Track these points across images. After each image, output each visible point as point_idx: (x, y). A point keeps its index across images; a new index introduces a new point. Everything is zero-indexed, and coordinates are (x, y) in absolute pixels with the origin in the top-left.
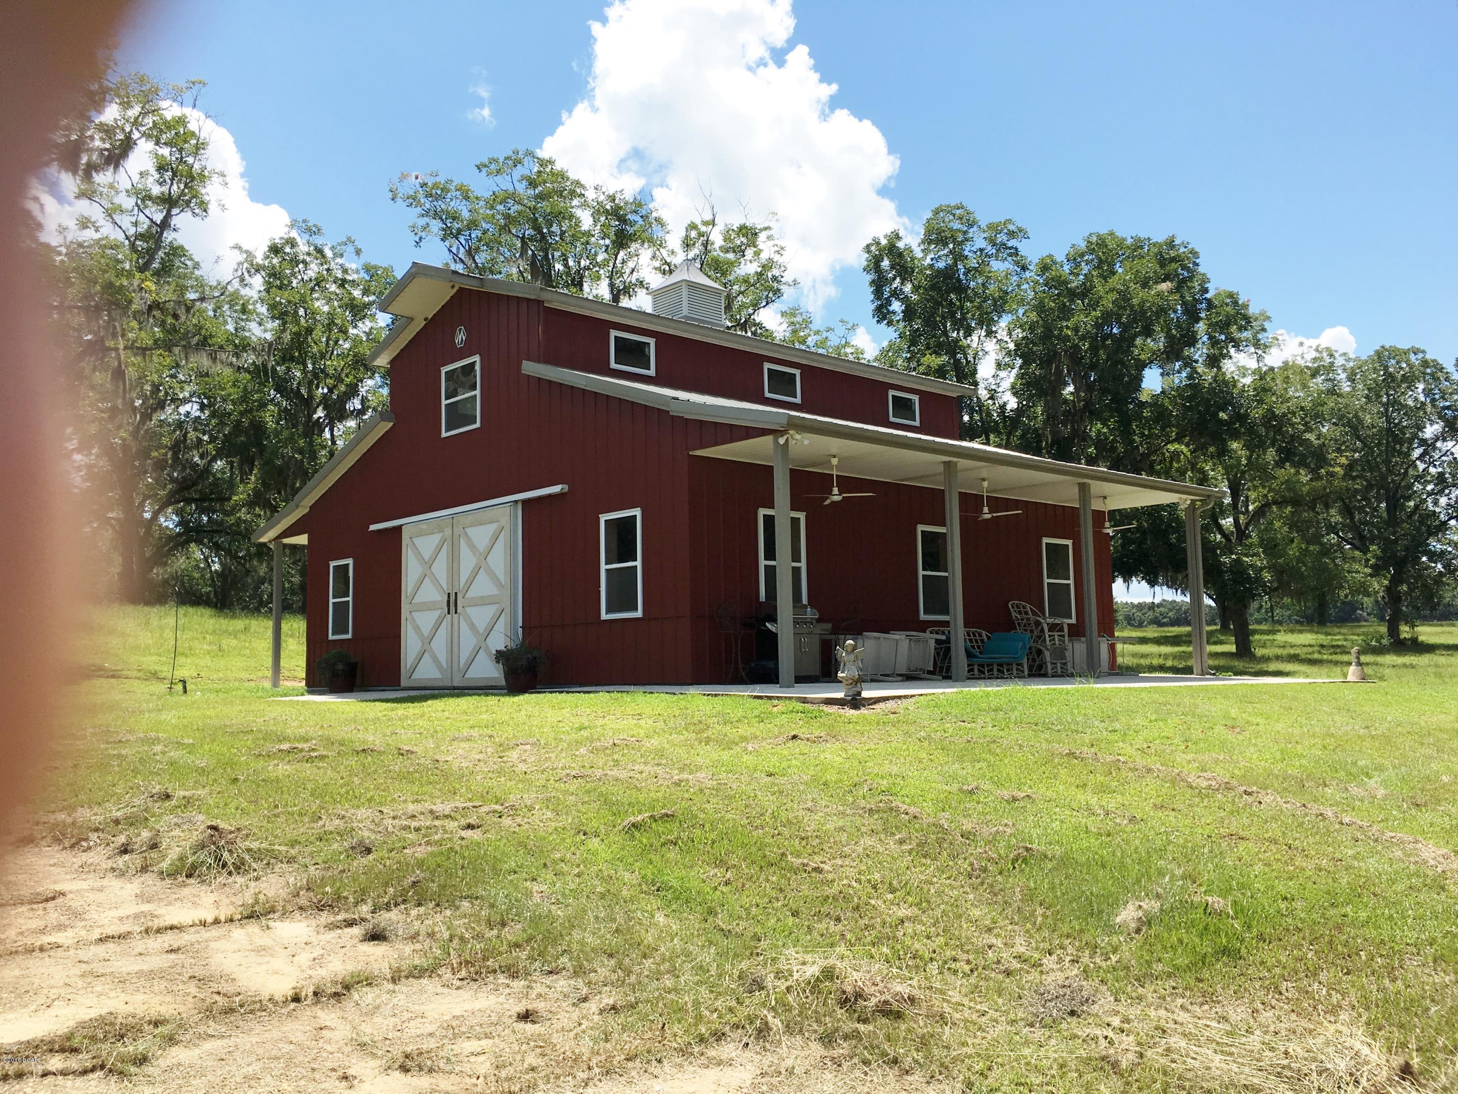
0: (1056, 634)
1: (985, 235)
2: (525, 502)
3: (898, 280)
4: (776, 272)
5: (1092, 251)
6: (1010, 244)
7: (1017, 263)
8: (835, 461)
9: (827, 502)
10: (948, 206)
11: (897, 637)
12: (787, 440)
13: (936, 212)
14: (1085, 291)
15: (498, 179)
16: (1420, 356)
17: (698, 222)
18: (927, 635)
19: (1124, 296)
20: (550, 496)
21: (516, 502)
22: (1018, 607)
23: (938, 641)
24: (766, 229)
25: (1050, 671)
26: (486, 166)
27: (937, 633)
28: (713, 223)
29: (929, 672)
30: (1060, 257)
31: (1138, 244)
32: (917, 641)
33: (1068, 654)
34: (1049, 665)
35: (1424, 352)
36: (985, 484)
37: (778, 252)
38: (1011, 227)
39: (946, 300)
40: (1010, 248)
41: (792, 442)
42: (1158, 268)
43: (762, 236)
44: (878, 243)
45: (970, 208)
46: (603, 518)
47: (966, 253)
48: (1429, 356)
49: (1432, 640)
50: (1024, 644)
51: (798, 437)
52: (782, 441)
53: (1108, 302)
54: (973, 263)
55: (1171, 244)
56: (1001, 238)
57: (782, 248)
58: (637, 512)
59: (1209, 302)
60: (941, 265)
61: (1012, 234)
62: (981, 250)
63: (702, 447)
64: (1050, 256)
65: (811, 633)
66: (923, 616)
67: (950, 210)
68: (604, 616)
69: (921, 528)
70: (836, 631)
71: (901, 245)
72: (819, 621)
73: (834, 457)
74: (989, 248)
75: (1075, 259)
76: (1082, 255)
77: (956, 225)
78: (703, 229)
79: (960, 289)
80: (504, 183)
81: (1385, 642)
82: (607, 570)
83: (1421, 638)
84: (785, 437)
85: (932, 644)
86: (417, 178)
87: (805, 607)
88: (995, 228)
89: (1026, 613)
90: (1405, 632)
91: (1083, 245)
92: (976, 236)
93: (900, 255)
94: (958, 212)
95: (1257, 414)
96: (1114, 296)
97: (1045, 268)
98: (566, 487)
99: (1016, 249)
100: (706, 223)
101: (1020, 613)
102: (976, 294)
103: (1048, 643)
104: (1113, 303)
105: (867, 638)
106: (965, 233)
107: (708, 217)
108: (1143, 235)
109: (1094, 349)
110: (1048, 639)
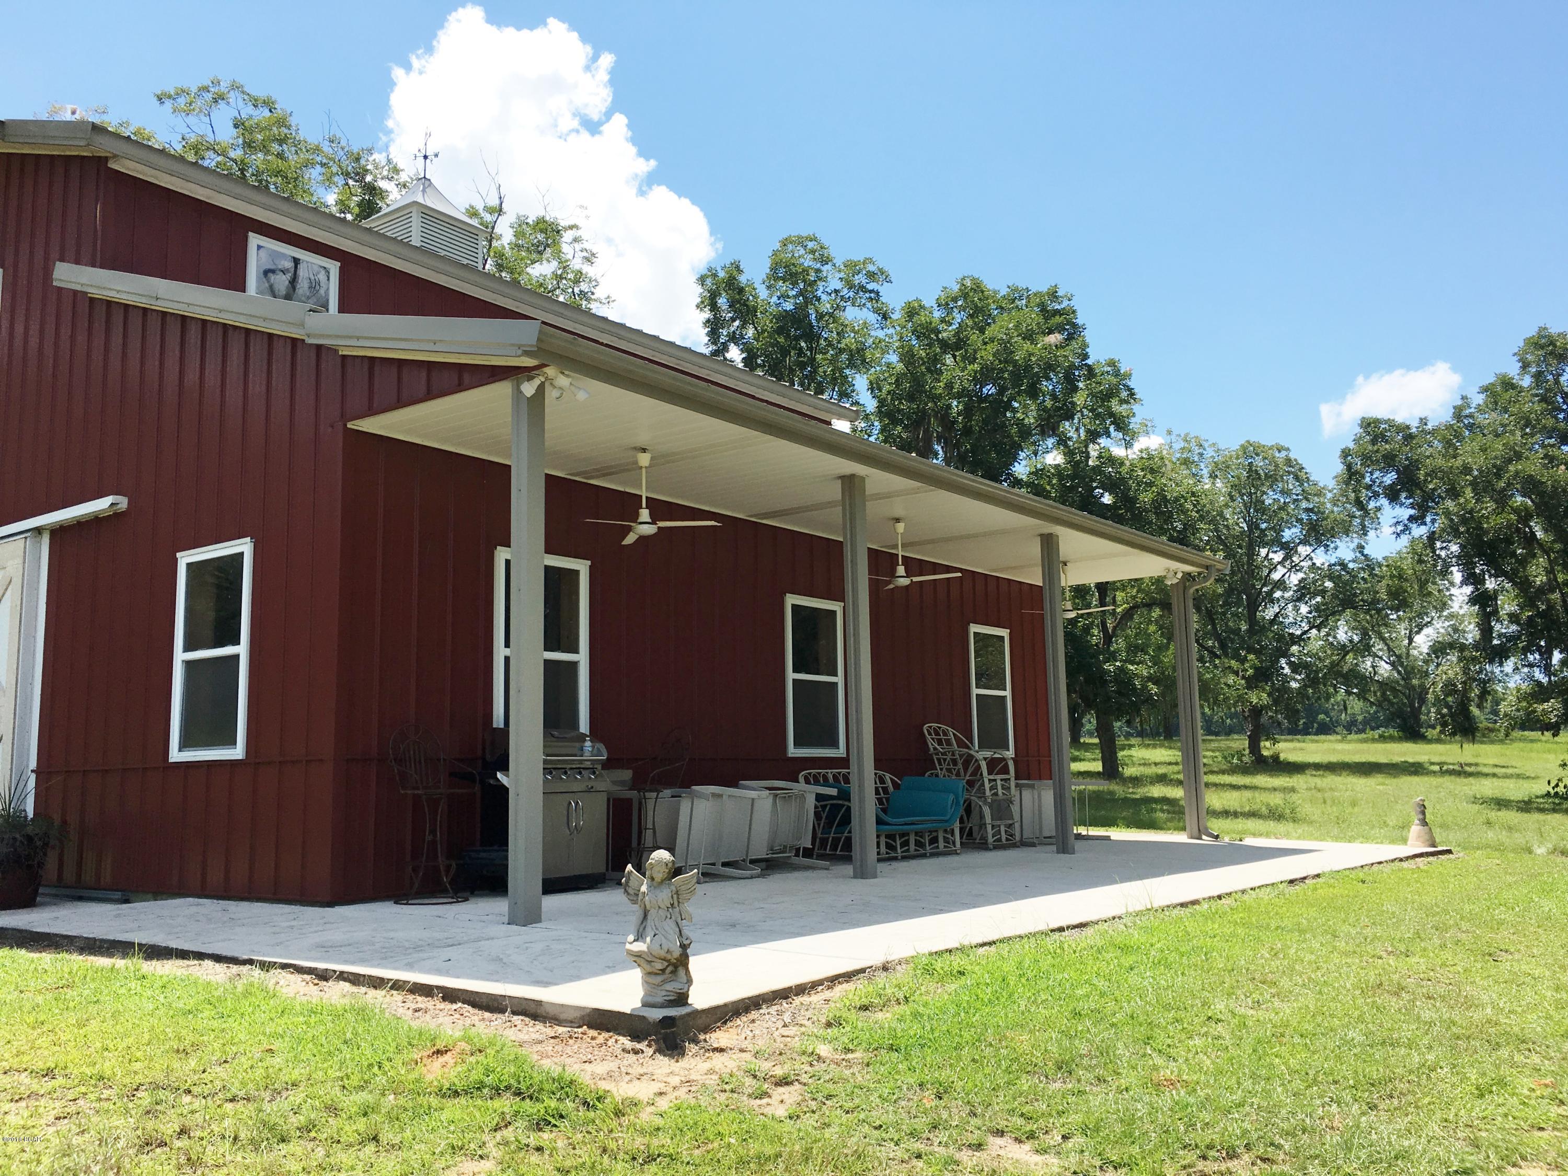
0: (999, 777)
1: (842, 275)
2: (59, 533)
3: (737, 323)
4: (584, 287)
5: (965, 296)
6: (870, 287)
7: (876, 311)
8: (644, 460)
9: (630, 539)
10: (799, 237)
11: (753, 794)
12: (541, 389)
13: (784, 243)
14: (958, 344)
15: (191, 120)
16: (1284, 454)
17: (480, 207)
18: (800, 786)
19: (1006, 350)
20: (96, 521)
21: (38, 531)
22: (937, 734)
23: (819, 797)
24: (571, 227)
25: (991, 840)
26: (170, 97)
27: (817, 782)
28: (500, 211)
29: (808, 853)
30: (929, 301)
31: (1015, 296)
32: (787, 799)
33: (1015, 809)
34: (989, 827)
35: (1288, 449)
36: (901, 527)
37: (588, 260)
38: (871, 268)
39: (795, 348)
40: (871, 291)
41: (551, 394)
42: (1042, 321)
43: (568, 236)
44: (715, 275)
45: (826, 243)
46: (185, 559)
47: (819, 293)
48: (1292, 456)
49: (1293, 757)
50: (957, 798)
51: (563, 381)
52: (529, 389)
53: (987, 354)
54: (826, 307)
55: (1053, 295)
56: (860, 279)
57: (593, 255)
58: (244, 547)
59: (1090, 369)
60: (789, 306)
61: (871, 276)
62: (836, 291)
63: (371, 411)
64: (918, 300)
65: (590, 790)
66: (793, 751)
67: (801, 241)
68: (176, 755)
69: (791, 600)
70: (641, 782)
71: (743, 279)
72: (607, 765)
73: (644, 450)
74: (845, 291)
75: (945, 305)
76: (955, 300)
77: (808, 261)
78: (488, 218)
79: (811, 336)
80: (198, 127)
81: (1246, 759)
82: (188, 664)
83: (1282, 757)
84: (537, 382)
85: (811, 801)
86: (74, 113)
87: (582, 738)
88: (853, 267)
89: (949, 742)
90: (1267, 748)
91: (956, 288)
92: (830, 277)
93: (741, 290)
94: (811, 245)
95: (1146, 498)
96: (992, 348)
97: (912, 312)
98: (123, 502)
99: (877, 293)
100: (490, 210)
101: (940, 742)
102: (830, 344)
103: (988, 793)
104: (994, 355)
105: (701, 796)
106: (818, 271)
107: (494, 202)
108: (1022, 285)
109: (968, 412)
110: (987, 786)
